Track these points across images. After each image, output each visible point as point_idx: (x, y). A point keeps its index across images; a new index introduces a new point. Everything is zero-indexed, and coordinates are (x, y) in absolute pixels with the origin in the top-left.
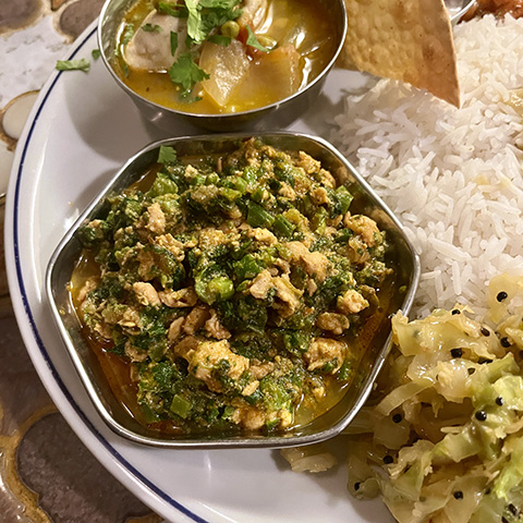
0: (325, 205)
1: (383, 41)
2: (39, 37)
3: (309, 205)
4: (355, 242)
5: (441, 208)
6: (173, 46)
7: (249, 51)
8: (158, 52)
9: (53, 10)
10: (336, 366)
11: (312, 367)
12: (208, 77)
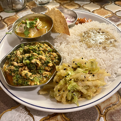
0: (47, 51)
1: (59, 27)
2: (4, 31)
3: (45, 51)
4: (52, 56)
5: (66, 50)
6: (25, 29)
7: (37, 29)
8: (22, 30)
9: (7, 26)
10: (48, 76)
11: (43, 76)
12: (30, 33)
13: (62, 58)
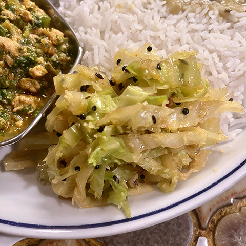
0: (31, 22)
3: (21, 22)
4: (45, 40)
5: (95, 21)
10: (30, 109)
11: (15, 110)
13: (81, 49)
